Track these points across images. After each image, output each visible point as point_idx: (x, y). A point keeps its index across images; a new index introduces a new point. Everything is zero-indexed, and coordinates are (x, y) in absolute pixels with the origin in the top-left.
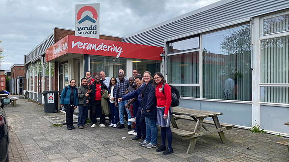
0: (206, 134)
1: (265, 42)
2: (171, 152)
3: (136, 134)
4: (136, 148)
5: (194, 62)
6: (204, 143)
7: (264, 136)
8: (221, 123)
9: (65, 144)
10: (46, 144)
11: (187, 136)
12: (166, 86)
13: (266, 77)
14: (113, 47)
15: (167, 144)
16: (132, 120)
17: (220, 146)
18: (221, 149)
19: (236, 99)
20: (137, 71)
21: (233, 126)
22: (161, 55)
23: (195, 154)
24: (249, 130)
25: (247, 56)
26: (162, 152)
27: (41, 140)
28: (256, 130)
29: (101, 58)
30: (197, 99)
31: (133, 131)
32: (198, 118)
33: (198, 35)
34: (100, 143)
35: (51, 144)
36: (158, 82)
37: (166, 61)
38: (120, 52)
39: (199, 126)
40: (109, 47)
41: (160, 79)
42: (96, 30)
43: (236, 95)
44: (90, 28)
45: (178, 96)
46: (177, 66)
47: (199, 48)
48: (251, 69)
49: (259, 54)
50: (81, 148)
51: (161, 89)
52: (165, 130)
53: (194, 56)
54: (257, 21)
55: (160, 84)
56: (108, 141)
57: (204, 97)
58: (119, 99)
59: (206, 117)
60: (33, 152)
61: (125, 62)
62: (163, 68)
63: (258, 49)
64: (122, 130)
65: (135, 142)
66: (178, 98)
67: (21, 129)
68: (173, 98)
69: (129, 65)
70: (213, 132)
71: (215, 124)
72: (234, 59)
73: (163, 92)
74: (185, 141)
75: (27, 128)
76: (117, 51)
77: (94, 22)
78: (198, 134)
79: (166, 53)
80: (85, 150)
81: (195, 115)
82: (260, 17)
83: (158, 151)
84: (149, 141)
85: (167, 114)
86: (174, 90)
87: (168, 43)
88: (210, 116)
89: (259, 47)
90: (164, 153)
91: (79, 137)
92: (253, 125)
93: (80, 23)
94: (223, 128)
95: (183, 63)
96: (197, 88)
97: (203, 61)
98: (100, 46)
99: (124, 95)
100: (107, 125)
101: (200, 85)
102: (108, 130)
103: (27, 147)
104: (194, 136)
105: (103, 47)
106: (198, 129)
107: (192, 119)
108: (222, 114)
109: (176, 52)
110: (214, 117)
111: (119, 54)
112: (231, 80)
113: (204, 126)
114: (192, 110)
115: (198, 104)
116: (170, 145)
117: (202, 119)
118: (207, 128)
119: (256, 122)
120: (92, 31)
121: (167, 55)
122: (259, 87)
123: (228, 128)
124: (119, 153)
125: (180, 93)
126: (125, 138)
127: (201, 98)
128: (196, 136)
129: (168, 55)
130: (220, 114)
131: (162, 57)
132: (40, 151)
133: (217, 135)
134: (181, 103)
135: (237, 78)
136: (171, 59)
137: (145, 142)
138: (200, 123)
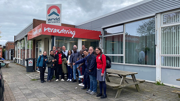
0: (127, 86)
1: (164, 29)
2: (106, 97)
3: (84, 85)
4: (84, 95)
5: (120, 41)
6: (126, 91)
7: (163, 87)
8: (137, 79)
9: (39, 91)
10: (27, 92)
11: (116, 87)
12: (103, 56)
13: (164, 50)
14: (70, 31)
15: (103, 92)
16: (81, 77)
17: (136, 93)
18: (137, 95)
19: (146, 64)
20: (84, 46)
21: (144, 81)
22: (100, 36)
23: (121, 98)
24: (154, 83)
25: (153, 37)
26: (100, 97)
27: (24, 89)
28: (158, 84)
29: (62, 38)
30: (122, 64)
31: (82, 84)
32: (122, 76)
33: (123, 24)
34: (61, 91)
35: (30, 92)
36: (98, 53)
37: (103, 40)
38: (74, 34)
39: (123, 80)
40: (67, 31)
41: (99, 51)
42: (59, 20)
43: (146, 62)
44: (56, 19)
45: (110, 62)
46: (110, 43)
47: (123, 32)
48: (155, 46)
49: (161, 36)
50: (49, 94)
51: (99, 58)
52: (102, 83)
53: (120, 37)
54: (159, 16)
55: (99, 55)
56: (66, 90)
57: (126, 63)
58: (74, 64)
59: (127, 75)
60: (19, 97)
61: (77, 41)
62: (101, 44)
63: (159, 33)
64: (75, 83)
65: (83, 90)
66: (110, 63)
67: (11, 82)
68: (107, 63)
69: (80, 42)
70: (132, 84)
71: (133, 80)
72: (145, 39)
73: (101, 59)
74: (114, 90)
75: (15, 81)
76: (72, 34)
77: (58, 15)
78: (122, 86)
80: (51, 96)
81: (121, 74)
82: (161, 13)
83: (97, 96)
84: (92, 90)
85: (103, 73)
86: (108, 58)
87: (104, 29)
88: (130, 75)
89: (161, 32)
90: (101, 98)
91: (48, 87)
92: (157, 80)
93: (49, 16)
94: (138, 82)
95: (113, 41)
96: (122, 57)
97: (126, 40)
98: (62, 30)
99: (76, 61)
100: (66, 80)
101: (124, 55)
102: (66, 83)
103: (15, 94)
104: (120, 87)
105: (63, 31)
106: (123, 83)
107: (119, 76)
108: (137, 73)
109: (109, 35)
110: (133, 75)
111: (74, 35)
112: (143, 52)
113: (126, 81)
114: (119, 70)
115: (122, 67)
116: (105, 93)
117: (125, 76)
118: (128, 82)
119: (158, 78)
120: (57, 21)
121: (103, 36)
122: (160, 57)
123: (141, 82)
124: (73, 98)
125: (111, 60)
126: (77, 88)
127: (124, 63)
128: (121, 87)
130: (136, 74)
131: (100, 37)
132: (24, 96)
133: (134, 86)
134: (112, 66)
135: (147, 51)
136: (106, 39)
137: (89, 91)
138: (124, 79)
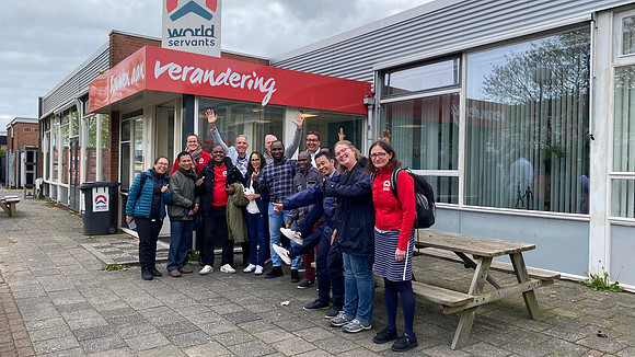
0: (497, 297)
7: (621, 300)
8: (531, 269)
9: (138, 319)
12: (402, 177)
13: (624, 157)
14: (254, 79)
17: (528, 327)
19: (547, 208)
20: (316, 137)
21: (558, 277)
22: (366, 101)
23: (473, 349)
24: (583, 283)
27: (75, 307)
30: (452, 206)
33: (458, 55)
34: (226, 316)
36: (382, 165)
37: (377, 116)
40: (245, 78)
41: (387, 157)
44: (199, 33)
47: (459, 86)
52: (399, 288)
54: (606, 23)
55: (386, 172)
56: (245, 312)
57: (468, 202)
61: (282, 116)
62: (370, 132)
63: (607, 88)
66: (431, 207)
67: (24, 278)
73: (394, 191)
76: (263, 89)
77: (209, 17)
79: (378, 96)
80: (189, 338)
82: (615, 11)
83: (378, 341)
84: (353, 315)
85: (403, 248)
86: (421, 185)
87: (382, 73)
90: (395, 349)
92: (591, 272)
93: (174, 18)
96: (452, 181)
98: (223, 74)
101: (459, 173)
104: (470, 305)
106: (480, 286)
108: (534, 247)
109: (402, 95)
110: (515, 256)
111: (269, 96)
113: (491, 278)
115: (454, 219)
116: (409, 326)
120: (204, 38)
121: (379, 101)
122: (609, 180)
123: (546, 281)
127: (461, 205)
129: (383, 101)
130: (531, 248)
131: (367, 105)
136: (389, 110)
137: (342, 316)
